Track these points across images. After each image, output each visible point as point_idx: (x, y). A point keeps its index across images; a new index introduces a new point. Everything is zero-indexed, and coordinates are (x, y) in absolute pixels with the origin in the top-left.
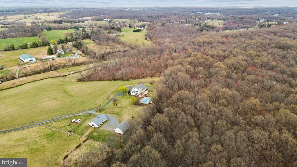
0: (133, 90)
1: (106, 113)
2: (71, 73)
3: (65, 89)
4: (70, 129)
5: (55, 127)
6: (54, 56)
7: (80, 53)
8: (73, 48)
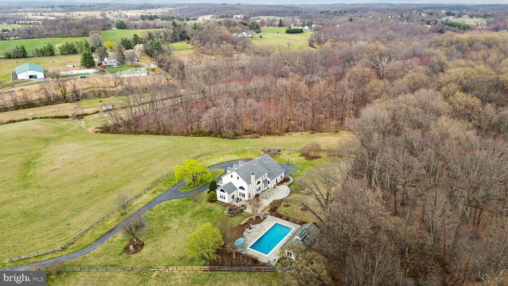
2: (104, 109)
7: (153, 66)
8: (143, 57)
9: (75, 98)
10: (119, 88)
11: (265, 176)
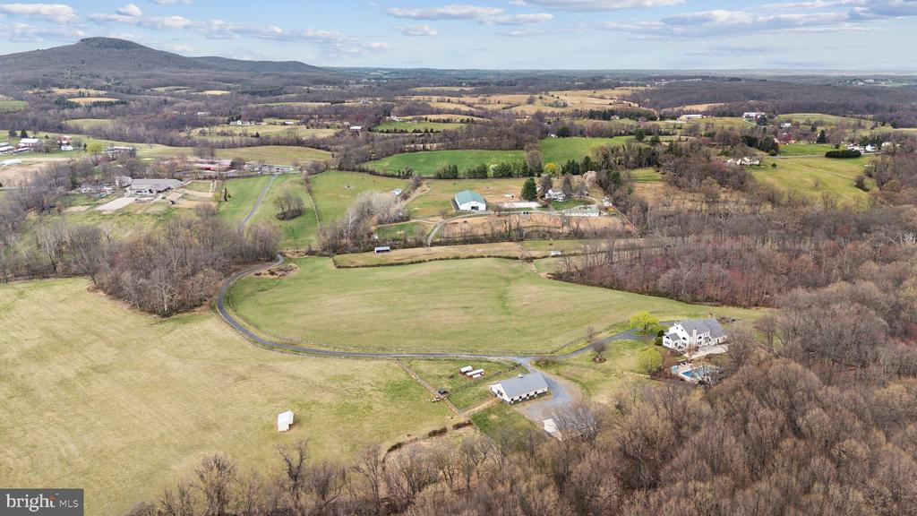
0: (672, 330)
1: (558, 374)
2: (553, 253)
3: (506, 292)
4: (447, 387)
5: (419, 372)
6: (534, 205)
7: (606, 204)
8: (595, 190)
9: (519, 238)
10: (566, 229)
11: (708, 334)
